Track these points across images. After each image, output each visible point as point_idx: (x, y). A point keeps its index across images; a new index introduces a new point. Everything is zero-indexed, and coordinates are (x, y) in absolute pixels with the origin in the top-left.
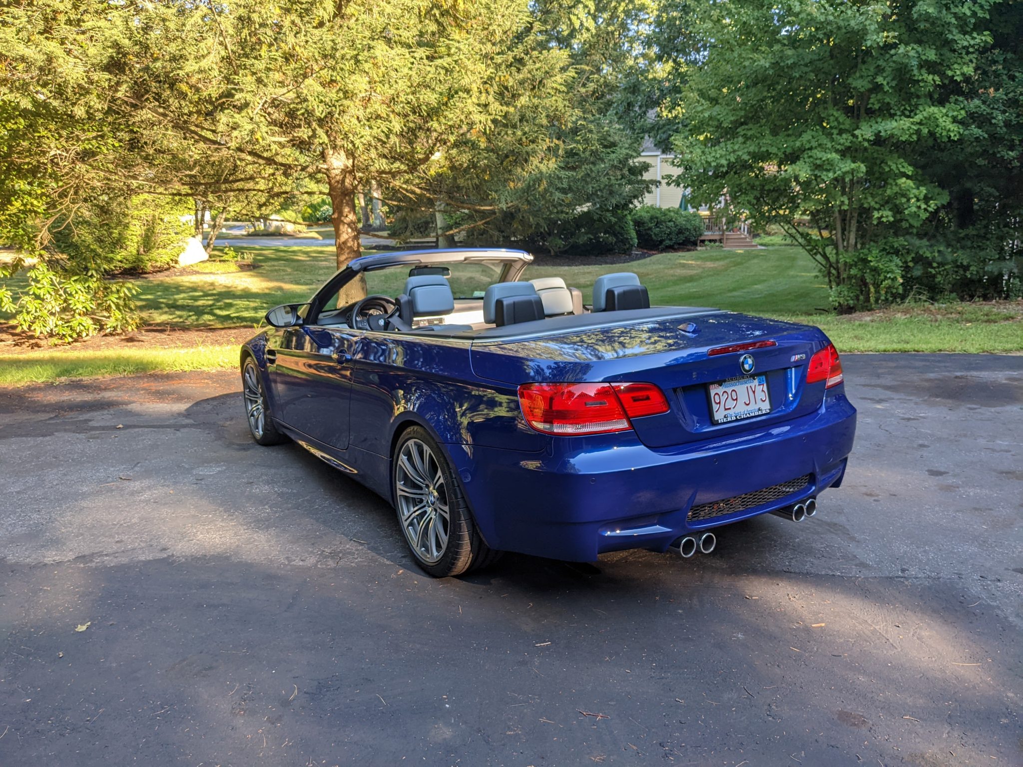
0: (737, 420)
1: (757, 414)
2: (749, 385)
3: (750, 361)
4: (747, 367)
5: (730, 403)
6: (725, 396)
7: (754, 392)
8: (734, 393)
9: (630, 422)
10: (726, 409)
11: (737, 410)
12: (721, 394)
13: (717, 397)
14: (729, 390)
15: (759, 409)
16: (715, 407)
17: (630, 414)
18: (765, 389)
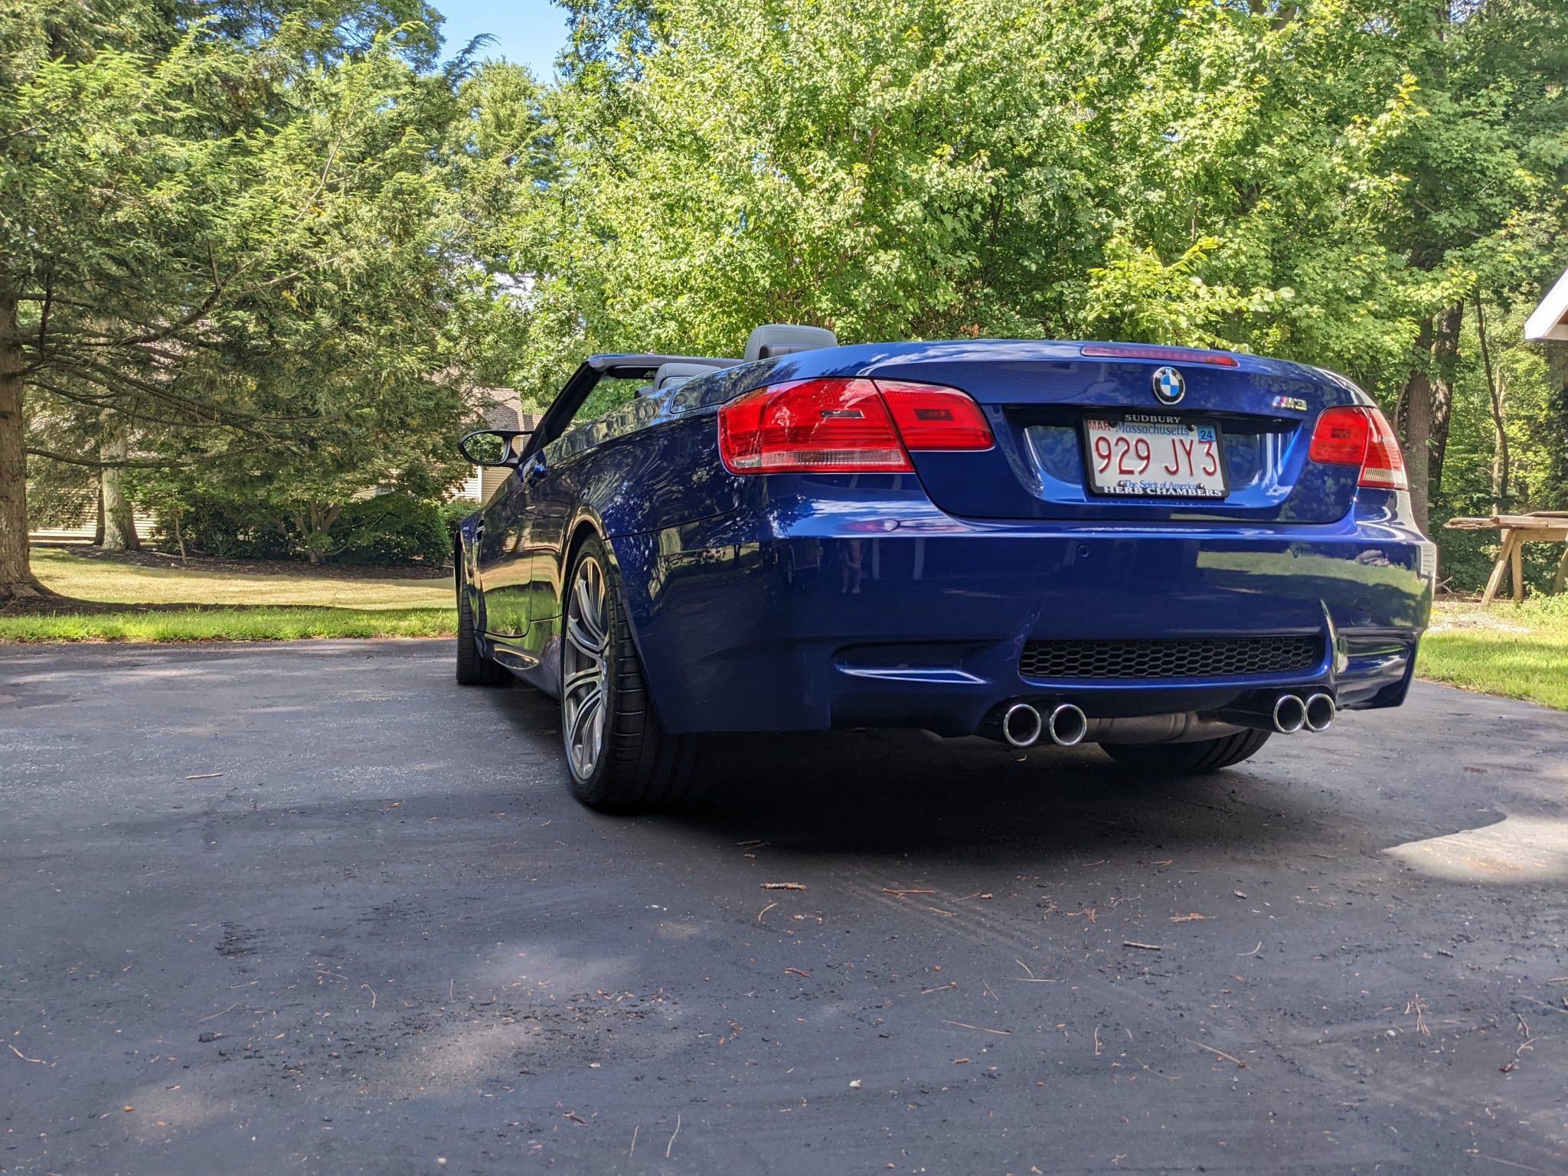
0: (1145, 496)
1: (1192, 493)
2: (1176, 438)
3: (1174, 381)
4: (1166, 390)
5: (1132, 463)
6: (1123, 447)
7: (1189, 454)
8: (1141, 446)
9: (908, 457)
10: (1122, 472)
11: (1147, 477)
12: (1113, 442)
13: (1102, 444)
14: (1132, 438)
15: (1199, 487)
16: (1098, 463)
17: (909, 441)
18: (1214, 451)
